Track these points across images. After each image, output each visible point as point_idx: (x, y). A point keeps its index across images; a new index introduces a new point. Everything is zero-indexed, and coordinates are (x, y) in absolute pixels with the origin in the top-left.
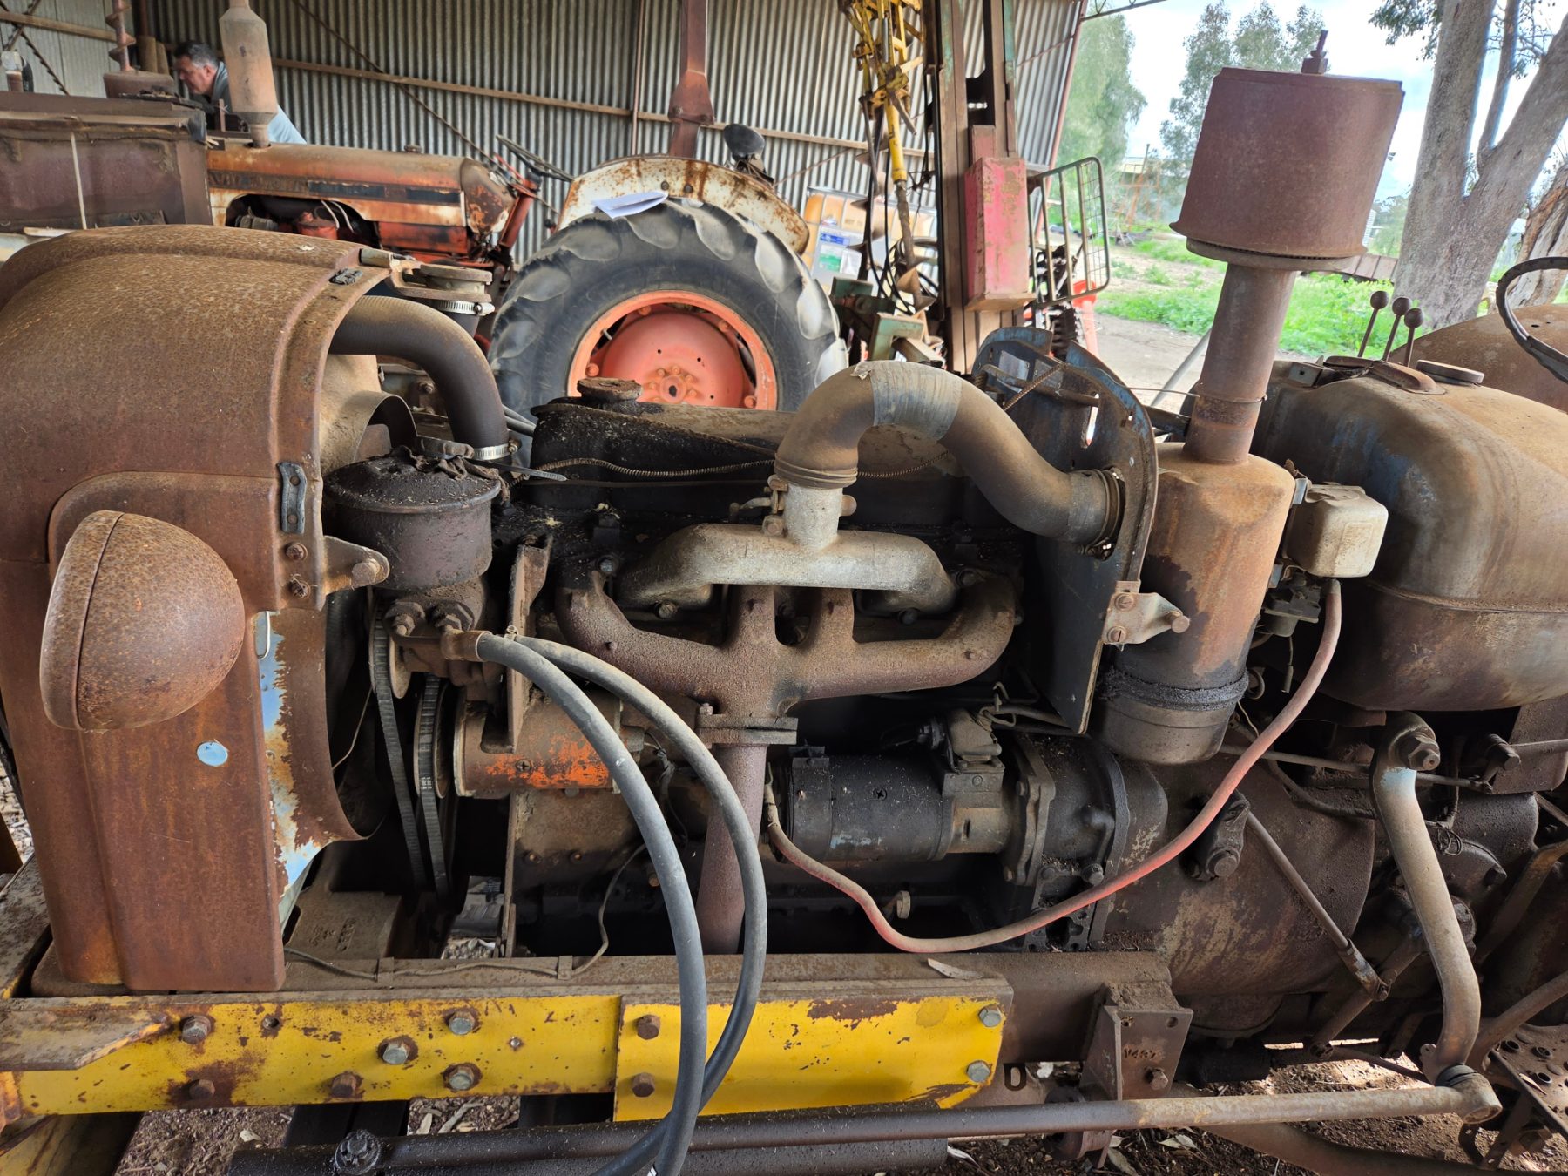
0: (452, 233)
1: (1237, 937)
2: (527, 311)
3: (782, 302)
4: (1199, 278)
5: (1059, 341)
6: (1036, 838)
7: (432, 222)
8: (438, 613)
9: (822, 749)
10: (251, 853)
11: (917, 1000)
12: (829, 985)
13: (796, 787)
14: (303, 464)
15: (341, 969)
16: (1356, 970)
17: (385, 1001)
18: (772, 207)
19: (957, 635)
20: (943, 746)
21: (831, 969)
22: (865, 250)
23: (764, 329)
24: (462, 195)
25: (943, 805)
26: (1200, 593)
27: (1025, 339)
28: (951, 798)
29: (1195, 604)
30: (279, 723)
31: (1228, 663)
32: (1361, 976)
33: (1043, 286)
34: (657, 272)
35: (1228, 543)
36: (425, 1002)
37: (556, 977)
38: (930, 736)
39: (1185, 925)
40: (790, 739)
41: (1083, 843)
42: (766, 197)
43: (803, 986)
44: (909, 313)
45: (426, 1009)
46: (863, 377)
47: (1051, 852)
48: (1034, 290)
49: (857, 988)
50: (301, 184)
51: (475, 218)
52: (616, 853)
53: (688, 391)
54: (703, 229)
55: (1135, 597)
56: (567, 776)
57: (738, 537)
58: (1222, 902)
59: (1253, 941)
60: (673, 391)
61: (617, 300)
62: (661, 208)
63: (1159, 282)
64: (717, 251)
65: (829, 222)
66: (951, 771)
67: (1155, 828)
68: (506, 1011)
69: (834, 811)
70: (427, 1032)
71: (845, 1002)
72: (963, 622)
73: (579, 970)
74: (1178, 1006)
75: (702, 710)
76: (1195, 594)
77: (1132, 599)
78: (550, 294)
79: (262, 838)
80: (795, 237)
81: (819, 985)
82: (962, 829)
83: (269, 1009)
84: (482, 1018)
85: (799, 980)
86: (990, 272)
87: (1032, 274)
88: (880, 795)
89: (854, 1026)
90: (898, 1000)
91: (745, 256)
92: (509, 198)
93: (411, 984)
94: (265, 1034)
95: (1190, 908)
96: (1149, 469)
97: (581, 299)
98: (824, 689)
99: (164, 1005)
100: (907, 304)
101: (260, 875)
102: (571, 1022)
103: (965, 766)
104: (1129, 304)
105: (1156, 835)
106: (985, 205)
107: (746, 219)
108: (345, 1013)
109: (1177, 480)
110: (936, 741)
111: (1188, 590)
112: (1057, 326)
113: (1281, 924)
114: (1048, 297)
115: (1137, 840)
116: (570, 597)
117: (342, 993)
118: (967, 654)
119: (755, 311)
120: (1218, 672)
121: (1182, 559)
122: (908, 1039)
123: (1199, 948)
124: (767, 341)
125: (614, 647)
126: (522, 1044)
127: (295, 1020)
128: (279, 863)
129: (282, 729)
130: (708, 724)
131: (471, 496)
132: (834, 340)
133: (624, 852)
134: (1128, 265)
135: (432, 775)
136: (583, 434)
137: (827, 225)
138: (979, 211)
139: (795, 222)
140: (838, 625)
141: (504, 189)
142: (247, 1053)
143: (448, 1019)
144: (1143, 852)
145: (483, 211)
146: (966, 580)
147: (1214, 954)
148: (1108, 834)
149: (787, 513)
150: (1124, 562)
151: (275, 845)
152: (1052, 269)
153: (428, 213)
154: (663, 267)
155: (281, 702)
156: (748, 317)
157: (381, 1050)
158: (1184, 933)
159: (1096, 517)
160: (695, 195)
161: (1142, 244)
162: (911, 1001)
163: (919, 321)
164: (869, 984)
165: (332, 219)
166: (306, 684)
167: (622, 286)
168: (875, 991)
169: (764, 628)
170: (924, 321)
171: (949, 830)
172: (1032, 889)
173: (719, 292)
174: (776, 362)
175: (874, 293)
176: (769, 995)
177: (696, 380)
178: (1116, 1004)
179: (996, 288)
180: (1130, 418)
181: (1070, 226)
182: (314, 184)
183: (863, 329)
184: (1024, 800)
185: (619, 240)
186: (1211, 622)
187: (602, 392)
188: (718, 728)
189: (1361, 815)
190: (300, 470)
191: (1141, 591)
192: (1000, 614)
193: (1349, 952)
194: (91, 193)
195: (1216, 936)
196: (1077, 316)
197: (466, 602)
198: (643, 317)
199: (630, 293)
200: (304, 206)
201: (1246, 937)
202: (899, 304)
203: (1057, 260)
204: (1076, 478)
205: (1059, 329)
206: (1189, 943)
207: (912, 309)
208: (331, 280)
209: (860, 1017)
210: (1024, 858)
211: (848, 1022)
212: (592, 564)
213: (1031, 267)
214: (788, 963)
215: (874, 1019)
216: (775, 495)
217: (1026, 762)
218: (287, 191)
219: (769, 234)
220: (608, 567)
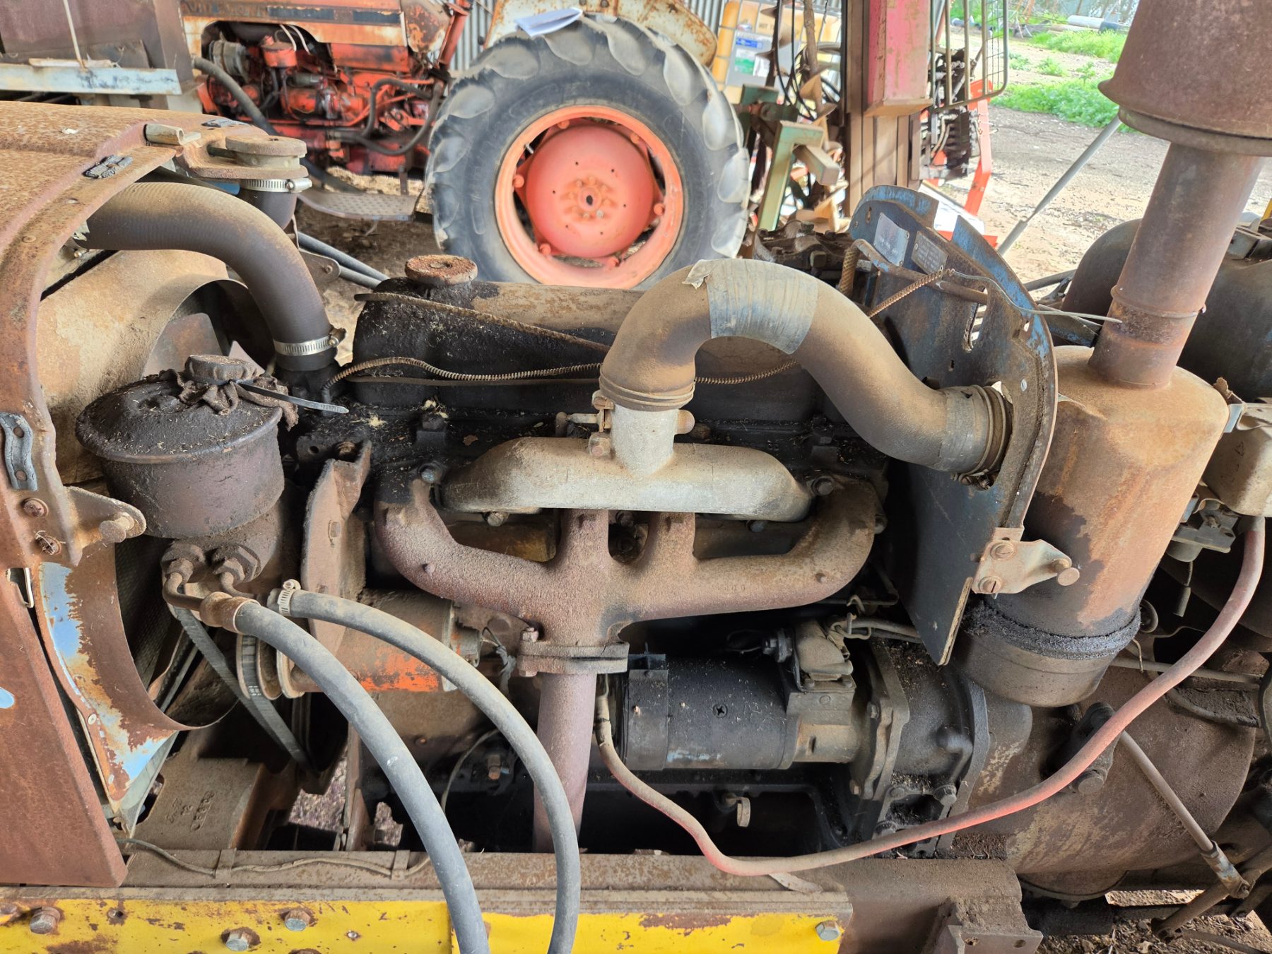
0: (395, 52)
1: (1095, 838)
2: (457, 127)
3: (688, 115)
4: (1091, 70)
5: (953, 144)
6: (885, 760)
7: (378, 43)
8: (217, 557)
9: (663, 657)
10: (62, 781)
11: (752, 916)
12: (661, 896)
13: (632, 702)
14: (24, 413)
15: (182, 863)
16: (1218, 870)
17: (220, 901)
18: (682, 20)
19: (807, 553)
20: (790, 661)
21: (666, 874)
22: (772, 57)
23: (671, 141)
24: (402, 16)
25: (787, 725)
26: (1094, 540)
27: (907, 203)
28: (796, 716)
29: (1088, 551)
30: (81, 652)
31: (1120, 612)
32: (1222, 876)
33: (941, 89)
34: (573, 88)
35: (1137, 488)
36: (259, 903)
37: (390, 877)
38: (776, 650)
39: (1040, 830)
40: (621, 667)
41: (937, 763)
42: (676, 10)
43: (636, 896)
44: (811, 118)
45: (260, 908)
46: (697, 285)
47: (901, 772)
48: (931, 96)
49: (690, 901)
50: (261, 9)
51: (414, 37)
52: (460, 739)
53: (603, 201)
54: (616, 45)
55: (1016, 546)
56: (396, 685)
57: (559, 459)
58: (1082, 810)
59: (1111, 840)
60: (589, 200)
61: (536, 116)
62: (576, 25)
63: (1051, 74)
64: (629, 66)
65: (745, 26)
66: (798, 690)
67: (1017, 744)
68: (340, 911)
69: (671, 729)
70: (266, 926)
71: (677, 915)
72: (816, 536)
73: (413, 870)
74: (1027, 928)
75: (525, 636)
76: (1089, 540)
77: (1012, 549)
78: (477, 112)
79: (69, 769)
80: (703, 49)
81: (653, 896)
82: (807, 746)
83: (112, 904)
84: (317, 915)
85: (632, 888)
86: (889, 79)
87: (930, 78)
88: (720, 711)
89: (686, 934)
90: (732, 915)
91: (654, 70)
92: (444, 17)
93: (248, 882)
94: (113, 922)
95: (1048, 817)
96: (1045, 399)
97: (504, 116)
98: (658, 613)
99: (13, 898)
100: (808, 109)
101: (76, 798)
102: (404, 921)
103: (812, 685)
104: (1022, 95)
105: (1016, 751)
106: (889, 11)
107: (655, 33)
108: (184, 909)
109: (1079, 411)
110: (783, 655)
111: (1080, 535)
112: (952, 129)
113: (1143, 826)
114: (945, 101)
115: (996, 755)
116: (386, 512)
117: (179, 891)
118: (819, 576)
119: (663, 124)
120: (1107, 620)
121: (1076, 501)
122: (742, 945)
123: (1053, 849)
124: (674, 153)
125: (431, 569)
126: (358, 936)
127: (138, 913)
128: (115, 764)
129: (86, 657)
130: (531, 652)
131: (235, 435)
132: (737, 150)
133: (470, 737)
134: (1024, 57)
135: (257, 683)
136: (406, 326)
137: (742, 29)
138: (882, 17)
139: (704, 34)
140: (676, 543)
141: (440, 9)
142: (99, 935)
143: (284, 916)
144: (1002, 766)
145: (421, 30)
146: (824, 489)
147: (1069, 853)
148: (964, 759)
149: (614, 432)
150: (1005, 502)
151: (108, 750)
152: (951, 73)
153: (373, 32)
154: (578, 83)
155: (79, 633)
156: (658, 130)
157: (225, 937)
158: (1039, 838)
159: (975, 448)
160: (610, 10)
161: (1038, 36)
162: (745, 916)
163: (820, 129)
164: (703, 896)
165: (289, 41)
166: (101, 617)
167: (541, 102)
168: (710, 904)
169: (594, 548)
170: (824, 129)
171: (793, 748)
172: (878, 805)
173: (630, 106)
174: (683, 173)
175: (781, 99)
176: (600, 906)
177: (610, 190)
178: (961, 924)
179: (895, 94)
180: (1026, 327)
181: (972, 20)
182: (273, 10)
183: (768, 134)
184: (875, 723)
185: (538, 58)
186: (1105, 571)
187: (429, 277)
188: (542, 657)
189: (1244, 723)
190: (22, 421)
191: (1023, 539)
192: (858, 531)
193: (1213, 856)
194: (81, 25)
195: (1073, 839)
196: (973, 120)
197: (249, 544)
198: (562, 131)
199: (549, 109)
200: (266, 30)
201: (1105, 838)
202: (803, 111)
203: (956, 64)
204: (953, 398)
205: (953, 133)
206: (1043, 845)
207: (814, 114)
208: (84, 174)
209: (693, 927)
210: (873, 776)
211: (682, 930)
212: (414, 472)
213: (930, 71)
214: (623, 866)
215: (707, 929)
216: (601, 414)
217: (879, 677)
218: (251, 16)
219: (678, 47)
220: (430, 477)
